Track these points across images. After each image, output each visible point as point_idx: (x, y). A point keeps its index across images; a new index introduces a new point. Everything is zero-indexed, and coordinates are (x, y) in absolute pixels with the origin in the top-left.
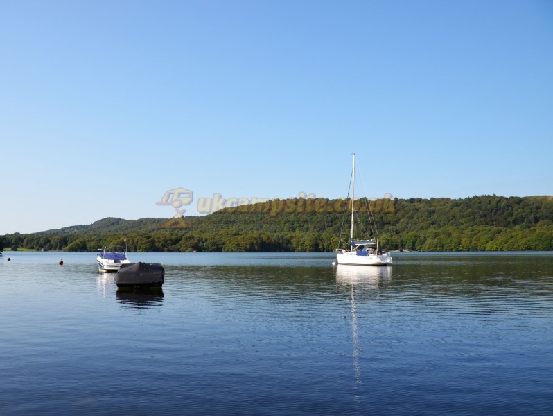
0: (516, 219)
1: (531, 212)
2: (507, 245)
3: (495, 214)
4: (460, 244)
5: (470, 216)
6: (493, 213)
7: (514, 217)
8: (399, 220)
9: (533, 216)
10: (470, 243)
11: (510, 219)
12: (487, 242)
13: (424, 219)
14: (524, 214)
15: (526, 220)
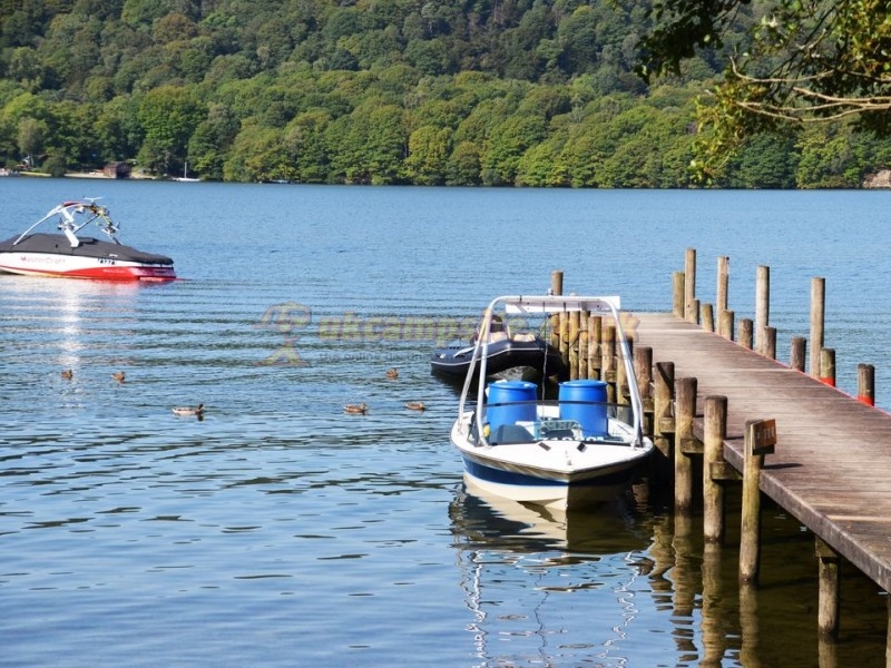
0: (568, 48)
1: (628, 21)
2: (613, 163)
3: (483, 20)
4: (403, 151)
5: (382, 25)
6: (473, 18)
7: (561, 39)
8: (46, 17)
9: (634, 37)
10: (450, 150)
11: (548, 48)
12: (523, 148)
13: (180, 27)
14: (601, 26)
15: (606, 55)
